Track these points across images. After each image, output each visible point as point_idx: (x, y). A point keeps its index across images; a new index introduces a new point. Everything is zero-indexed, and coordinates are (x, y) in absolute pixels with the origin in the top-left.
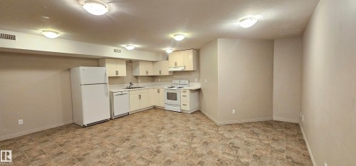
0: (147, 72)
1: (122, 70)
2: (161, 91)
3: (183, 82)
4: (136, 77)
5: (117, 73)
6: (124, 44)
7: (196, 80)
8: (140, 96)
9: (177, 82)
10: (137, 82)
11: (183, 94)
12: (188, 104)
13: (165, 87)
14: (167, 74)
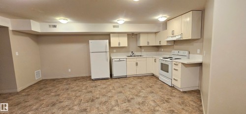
0: (148, 43)
1: (124, 42)
2: (157, 61)
3: (181, 53)
4: (141, 47)
5: (119, 44)
6: (115, 19)
7: (199, 51)
8: (137, 64)
9: (176, 52)
10: (141, 51)
11: (174, 67)
12: (179, 80)
13: (160, 57)
14: (165, 44)
